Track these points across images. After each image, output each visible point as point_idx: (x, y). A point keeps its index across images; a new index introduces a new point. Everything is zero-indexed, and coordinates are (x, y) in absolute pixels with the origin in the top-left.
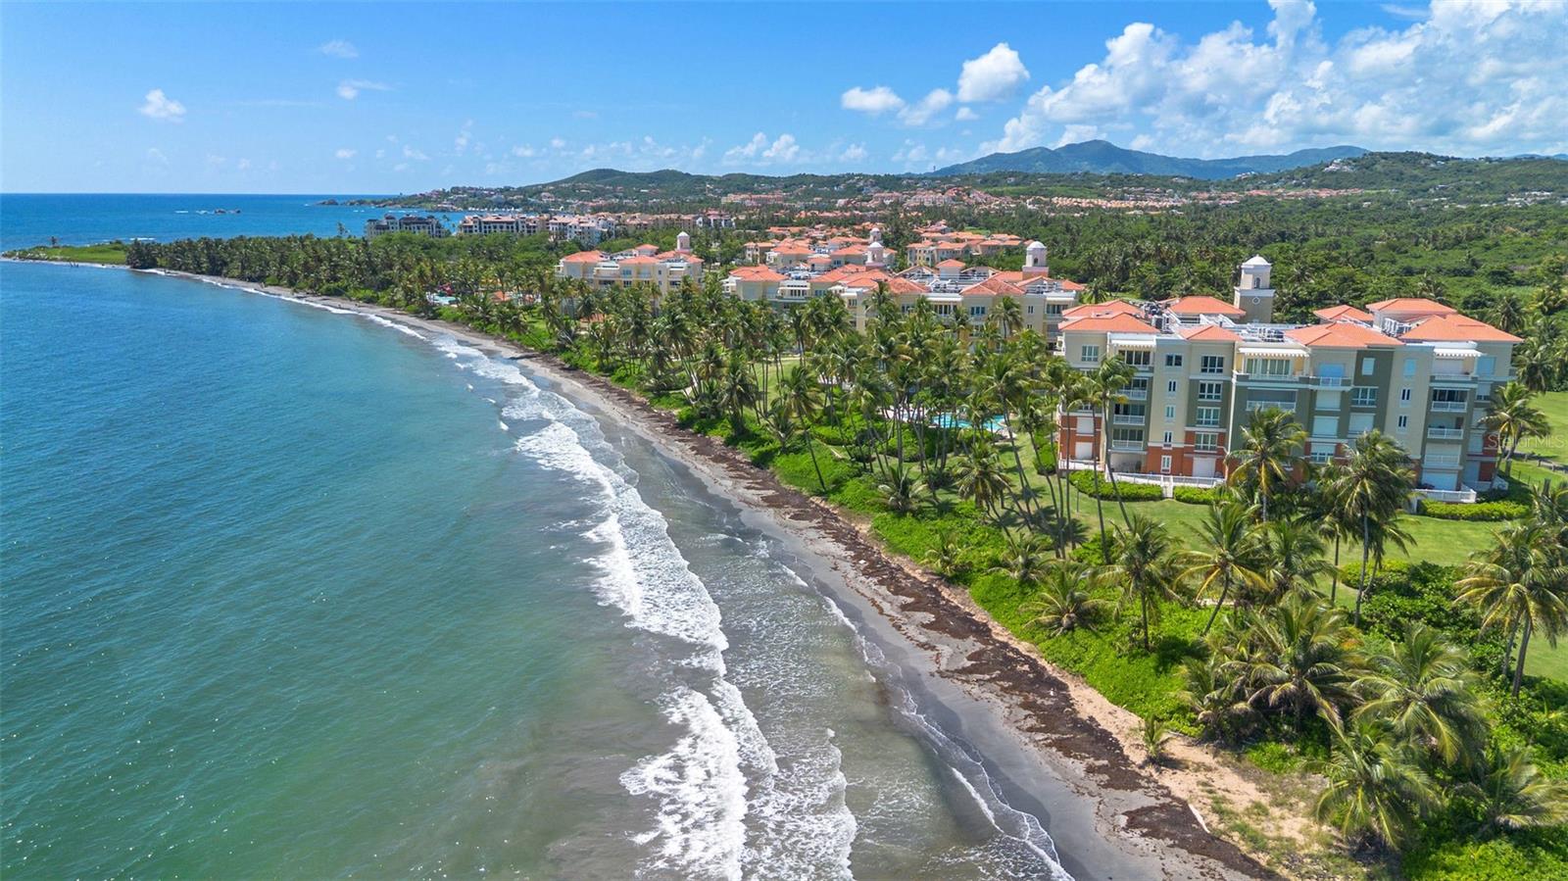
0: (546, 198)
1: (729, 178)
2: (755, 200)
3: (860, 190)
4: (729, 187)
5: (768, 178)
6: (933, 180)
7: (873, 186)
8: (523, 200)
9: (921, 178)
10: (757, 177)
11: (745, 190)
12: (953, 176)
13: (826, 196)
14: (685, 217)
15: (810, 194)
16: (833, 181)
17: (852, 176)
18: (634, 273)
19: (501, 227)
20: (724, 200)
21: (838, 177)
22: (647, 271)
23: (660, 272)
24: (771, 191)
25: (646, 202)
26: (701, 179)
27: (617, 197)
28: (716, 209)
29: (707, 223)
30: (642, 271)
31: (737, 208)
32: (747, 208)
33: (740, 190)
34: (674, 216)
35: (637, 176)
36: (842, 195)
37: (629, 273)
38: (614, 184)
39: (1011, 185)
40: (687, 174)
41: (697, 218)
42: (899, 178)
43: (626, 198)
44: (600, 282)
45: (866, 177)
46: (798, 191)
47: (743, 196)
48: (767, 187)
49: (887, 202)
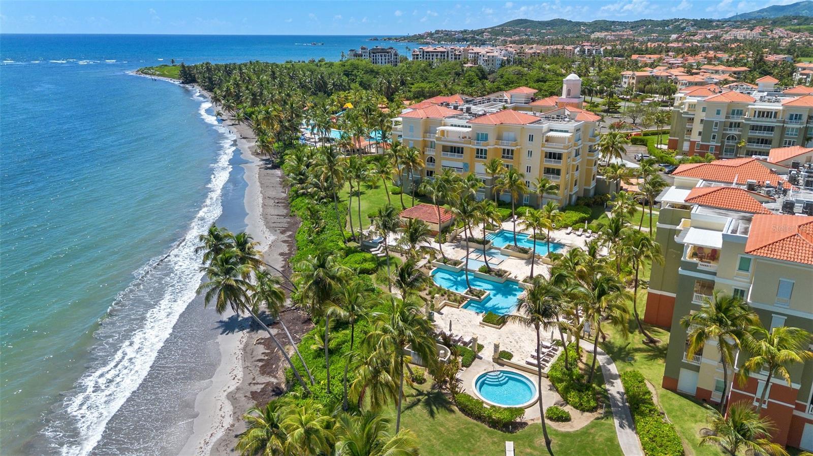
0: (486, 36)
1: (596, 23)
2: (613, 35)
3: (683, 29)
4: (595, 28)
5: (621, 22)
6: (735, 22)
7: (693, 26)
8: (473, 37)
9: (726, 21)
10: (614, 22)
11: (607, 30)
12: (750, 20)
13: (660, 33)
14: (568, 48)
15: (648, 32)
16: (665, 23)
17: (677, 20)
18: (492, 139)
19: (437, 55)
20: (592, 36)
21: (668, 21)
22: (512, 135)
23: (531, 138)
24: (622, 30)
25: (544, 38)
26: (578, 24)
27: (526, 35)
28: (588, 42)
29: (582, 51)
30: (505, 134)
31: (602, 41)
32: (609, 41)
33: (601, 30)
34: (559, 47)
35: (540, 23)
36: (671, 32)
37: (485, 138)
38: (526, 28)
39: (794, 25)
40: (570, 21)
41: (575, 48)
42: (711, 21)
43: (532, 35)
44: (445, 149)
45: (687, 21)
46: (641, 30)
47: (606, 33)
48: (620, 28)
49: (709, 36)
